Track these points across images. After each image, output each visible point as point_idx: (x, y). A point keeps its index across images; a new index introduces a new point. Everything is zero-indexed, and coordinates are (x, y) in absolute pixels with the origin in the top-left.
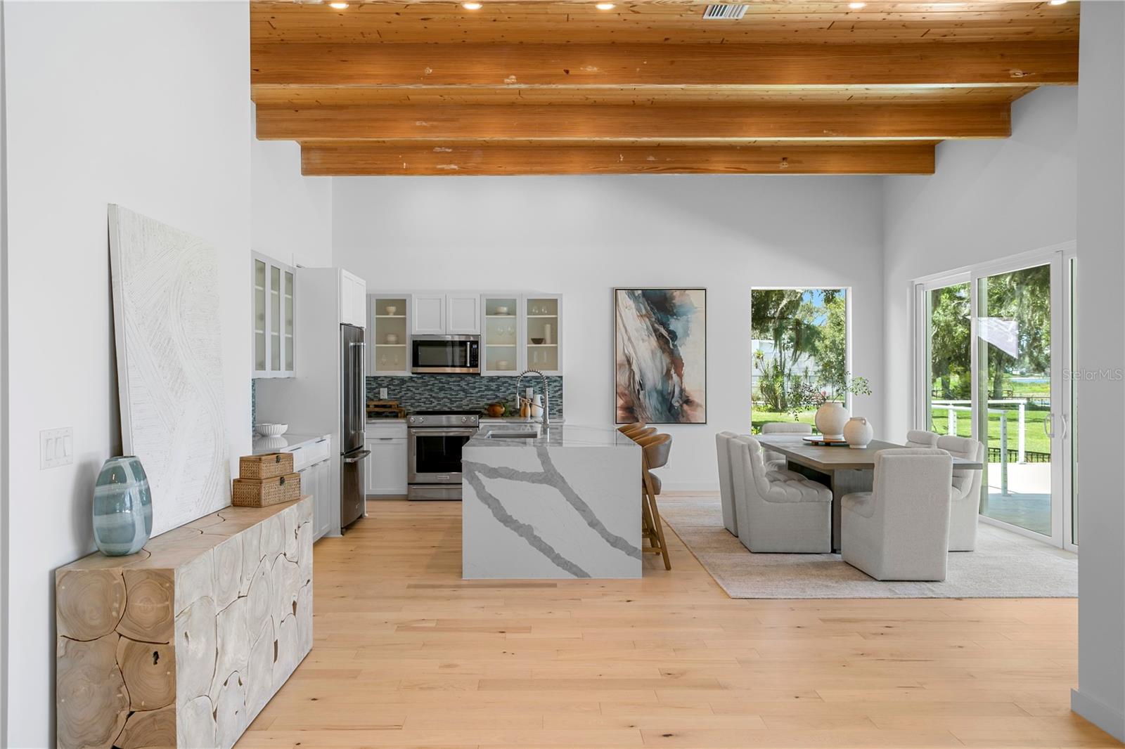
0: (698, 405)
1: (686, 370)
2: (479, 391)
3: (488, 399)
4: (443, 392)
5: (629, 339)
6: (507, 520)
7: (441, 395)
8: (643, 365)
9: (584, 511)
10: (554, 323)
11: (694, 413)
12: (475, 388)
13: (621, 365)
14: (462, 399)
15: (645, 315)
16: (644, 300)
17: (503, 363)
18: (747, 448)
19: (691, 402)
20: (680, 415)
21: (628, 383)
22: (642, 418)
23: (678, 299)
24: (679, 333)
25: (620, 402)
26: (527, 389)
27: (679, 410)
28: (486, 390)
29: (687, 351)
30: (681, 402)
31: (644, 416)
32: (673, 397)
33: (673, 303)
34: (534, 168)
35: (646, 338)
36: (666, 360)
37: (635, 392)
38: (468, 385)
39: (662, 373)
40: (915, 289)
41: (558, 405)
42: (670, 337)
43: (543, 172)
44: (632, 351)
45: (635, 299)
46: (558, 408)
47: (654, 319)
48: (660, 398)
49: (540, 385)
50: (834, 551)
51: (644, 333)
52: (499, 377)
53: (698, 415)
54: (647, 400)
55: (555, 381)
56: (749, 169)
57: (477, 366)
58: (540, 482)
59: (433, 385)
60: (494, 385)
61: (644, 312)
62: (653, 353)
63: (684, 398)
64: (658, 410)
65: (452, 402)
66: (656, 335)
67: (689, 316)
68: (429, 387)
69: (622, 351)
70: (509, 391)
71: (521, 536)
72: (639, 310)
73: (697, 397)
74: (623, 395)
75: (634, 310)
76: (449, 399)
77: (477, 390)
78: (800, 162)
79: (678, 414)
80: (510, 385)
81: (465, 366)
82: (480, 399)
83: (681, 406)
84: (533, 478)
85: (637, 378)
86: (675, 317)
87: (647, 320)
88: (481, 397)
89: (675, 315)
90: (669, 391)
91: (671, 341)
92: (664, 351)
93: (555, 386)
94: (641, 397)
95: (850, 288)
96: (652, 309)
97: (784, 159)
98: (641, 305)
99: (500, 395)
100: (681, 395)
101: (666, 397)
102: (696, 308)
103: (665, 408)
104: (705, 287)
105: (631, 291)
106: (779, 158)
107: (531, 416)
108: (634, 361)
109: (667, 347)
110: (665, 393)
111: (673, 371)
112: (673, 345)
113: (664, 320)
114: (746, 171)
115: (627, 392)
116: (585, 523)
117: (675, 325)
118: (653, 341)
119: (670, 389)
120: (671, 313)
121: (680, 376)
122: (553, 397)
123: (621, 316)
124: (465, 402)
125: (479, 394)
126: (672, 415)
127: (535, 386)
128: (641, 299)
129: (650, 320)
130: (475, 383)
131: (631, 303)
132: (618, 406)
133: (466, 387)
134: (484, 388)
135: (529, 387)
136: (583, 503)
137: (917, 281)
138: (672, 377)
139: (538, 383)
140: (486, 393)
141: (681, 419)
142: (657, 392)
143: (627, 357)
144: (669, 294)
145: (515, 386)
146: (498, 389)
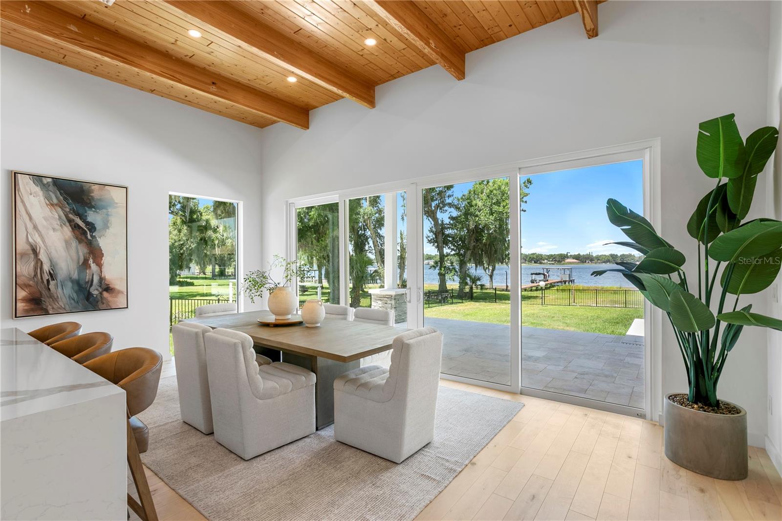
0: (119, 292)
1: (106, 260)
5: (35, 227)
8: (54, 255)
11: (115, 299)
13: (23, 255)
15: (56, 205)
16: (56, 189)
18: (240, 345)
19: (112, 289)
20: (99, 303)
21: (33, 274)
22: (53, 308)
23: (96, 193)
24: (99, 225)
25: (22, 294)
27: (99, 297)
29: (104, 242)
30: (101, 290)
31: (55, 306)
32: (91, 285)
33: (92, 196)
35: (58, 227)
36: (83, 250)
37: (43, 282)
39: (78, 263)
40: (289, 205)
42: (88, 228)
44: (39, 240)
45: (44, 187)
47: (68, 210)
48: (76, 288)
51: (56, 224)
53: (121, 301)
54: (60, 289)
61: (55, 201)
62: (67, 243)
63: (104, 286)
64: (74, 300)
66: (71, 226)
67: (109, 210)
69: (24, 240)
72: (48, 198)
73: (119, 285)
74: (25, 286)
75: (42, 198)
78: (226, 91)
79: (98, 302)
83: (101, 293)
85: (46, 267)
86: (93, 209)
87: (59, 209)
89: (94, 207)
90: (87, 280)
91: (88, 232)
92: (80, 241)
94: (51, 287)
95: (242, 203)
96: (65, 199)
97: (213, 83)
98: (51, 193)
100: (101, 283)
101: (84, 286)
102: (117, 203)
103: (82, 296)
104: (126, 186)
105: (38, 179)
106: (209, 81)
108: (42, 251)
109: (83, 238)
110: (82, 282)
111: (91, 261)
112: (91, 236)
113: (81, 211)
115: (31, 283)
117: (93, 217)
118: (67, 231)
119: (88, 278)
120: (89, 205)
121: (100, 265)
123: (23, 202)
126: (90, 303)
128: (51, 188)
129: (62, 210)
131: (37, 189)
132: (18, 298)
137: (291, 201)
138: (90, 267)
141: (101, 306)
142: (73, 281)
143: (31, 246)
144: (86, 187)
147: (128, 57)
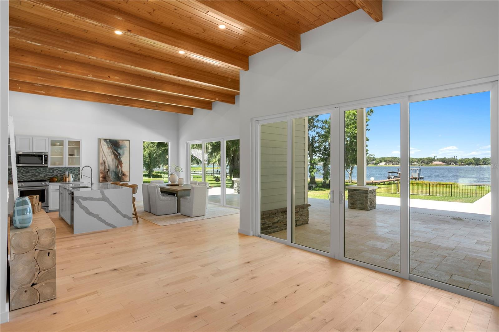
0: (127, 176)
1: (123, 165)
2: (45, 173)
3: (49, 176)
5: (105, 155)
6: (90, 213)
7: (28, 174)
8: (109, 163)
9: (115, 208)
10: (79, 149)
11: (126, 178)
12: (43, 172)
13: (102, 164)
14: (37, 176)
15: (110, 148)
17: (57, 163)
19: (125, 175)
20: (121, 178)
21: (104, 169)
23: (121, 143)
24: (121, 154)
25: (101, 175)
26: (66, 172)
29: (124, 159)
31: (109, 180)
32: (119, 173)
33: (119, 144)
34: (76, 97)
36: (117, 162)
37: (106, 172)
38: (40, 170)
39: (116, 166)
40: (187, 144)
41: (78, 177)
42: (118, 155)
43: (80, 99)
44: (106, 159)
45: (107, 142)
46: (78, 178)
47: (113, 149)
48: (115, 174)
49: (71, 170)
50: (178, 213)
51: (110, 154)
52: (54, 168)
54: (111, 174)
55: (77, 169)
56: (147, 108)
57: (47, 164)
58: (101, 200)
59: (24, 171)
60: (52, 171)
61: (110, 147)
62: (113, 160)
63: (123, 174)
64: (114, 178)
65: (32, 177)
66: (114, 154)
67: (125, 148)
68: (21, 172)
69: (102, 159)
70: (58, 173)
71: (95, 218)
72: (108, 146)
73: (127, 174)
74: (102, 173)
75: (106, 146)
76: (31, 176)
77: (44, 172)
78: (161, 107)
80: (59, 170)
81: (42, 164)
83: (122, 176)
84: (99, 199)
85: (107, 168)
86: (120, 149)
87: (111, 149)
88: (46, 175)
92: (116, 159)
93: (77, 171)
94: (108, 174)
95: (170, 142)
96: (112, 146)
97: (157, 106)
99: (55, 174)
102: (127, 146)
103: (116, 177)
104: (129, 140)
105: (105, 140)
106: (155, 106)
107: (68, 181)
108: (106, 162)
110: (116, 172)
111: (119, 166)
112: (119, 157)
113: (116, 149)
114: (146, 108)
115: (104, 172)
116: (116, 212)
117: (120, 151)
118: (113, 156)
119: (118, 171)
120: (119, 147)
121: (121, 167)
122: (76, 174)
123: (102, 148)
124: (38, 177)
125: (45, 174)
126: (119, 179)
127: (69, 171)
128: (109, 143)
130: (43, 170)
131: (105, 143)
132: (100, 177)
133: (39, 172)
134: (47, 172)
135: (67, 171)
136: (115, 206)
137: (188, 142)
139: (70, 170)
141: (123, 180)
142: (114, 172)
143: (103, 161)
144: (118, 141)
145: (61, 171)
146: (54, 172)
147: (130, 104)
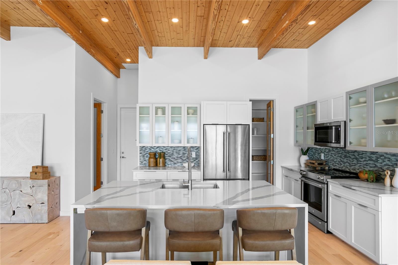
2: (365, 161)
4: (346, 158)
12: (362, 158)
14: (355, 165)
28: (369, 160)
65: (351, 166)
70: (385, 163)
77: (364, 159)
80: (385, 158)
82: (365, 166)
88: (366, 165)
99: (378, 165)
124: (357, 167)
125: (365, 163)
133: (358, 157)
134: (368, 159)
140: (369, 162)
145: (389, 160)
146: (377, 161)
